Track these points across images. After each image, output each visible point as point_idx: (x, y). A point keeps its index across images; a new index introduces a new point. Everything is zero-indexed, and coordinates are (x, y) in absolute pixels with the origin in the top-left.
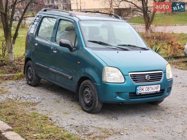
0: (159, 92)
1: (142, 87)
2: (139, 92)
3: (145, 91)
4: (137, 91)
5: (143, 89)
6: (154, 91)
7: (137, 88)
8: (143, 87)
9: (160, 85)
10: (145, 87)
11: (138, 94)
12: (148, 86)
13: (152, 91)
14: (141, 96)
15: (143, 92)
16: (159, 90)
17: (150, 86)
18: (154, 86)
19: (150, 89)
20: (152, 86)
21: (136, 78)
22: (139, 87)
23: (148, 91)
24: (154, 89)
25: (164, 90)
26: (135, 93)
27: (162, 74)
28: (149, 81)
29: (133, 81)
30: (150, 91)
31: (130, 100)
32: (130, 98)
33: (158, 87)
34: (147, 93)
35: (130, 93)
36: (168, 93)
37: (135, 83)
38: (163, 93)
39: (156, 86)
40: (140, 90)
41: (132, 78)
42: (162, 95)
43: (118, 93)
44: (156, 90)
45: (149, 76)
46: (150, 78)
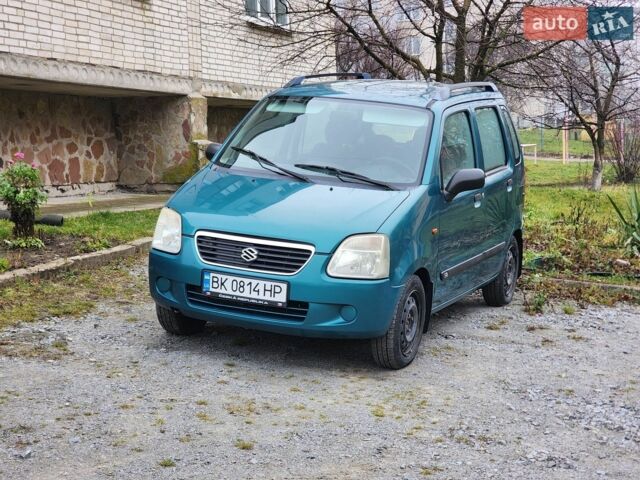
0: (280, 304)
1: (219, 276)
2: (212, 290)
3: (230, 292)
4: (205, 286)
5: (222, 284)
6: (261, 297)
7: (206, 277)
8: (224, 277)
9: (284, 286)
10: (231, 278)
11: (209, 293)
12: (239, 279)
13: (254, 295)
14: (216, 300)
15: (223, 291)
16: (284, 300)
17: (247, 281)
18: (262, 283)
19: (247, 288)
20: (254, 282)
21: (214, 250)
22: (212, 275)
23: (238, 293)
24: (262, 292)
25: (305, 305)
26: (199, 288)
27: (309, 256)
28: (253, 265)
29: (202, 254)
30: (247, 294)
31: (190, 305)
32: (191, 301)
33: (278, 290)
34: (237, 297)
35: (190, 287)
36: (340, 320)
37: (202, 262)
38: (305, 313)
39: (269, 284)
40: (215, 285)
41: (200, 247)
42: (302, 319)
43: (170, 280)
44: (268, 297)
45: (256, 252)
46: (255, 257)
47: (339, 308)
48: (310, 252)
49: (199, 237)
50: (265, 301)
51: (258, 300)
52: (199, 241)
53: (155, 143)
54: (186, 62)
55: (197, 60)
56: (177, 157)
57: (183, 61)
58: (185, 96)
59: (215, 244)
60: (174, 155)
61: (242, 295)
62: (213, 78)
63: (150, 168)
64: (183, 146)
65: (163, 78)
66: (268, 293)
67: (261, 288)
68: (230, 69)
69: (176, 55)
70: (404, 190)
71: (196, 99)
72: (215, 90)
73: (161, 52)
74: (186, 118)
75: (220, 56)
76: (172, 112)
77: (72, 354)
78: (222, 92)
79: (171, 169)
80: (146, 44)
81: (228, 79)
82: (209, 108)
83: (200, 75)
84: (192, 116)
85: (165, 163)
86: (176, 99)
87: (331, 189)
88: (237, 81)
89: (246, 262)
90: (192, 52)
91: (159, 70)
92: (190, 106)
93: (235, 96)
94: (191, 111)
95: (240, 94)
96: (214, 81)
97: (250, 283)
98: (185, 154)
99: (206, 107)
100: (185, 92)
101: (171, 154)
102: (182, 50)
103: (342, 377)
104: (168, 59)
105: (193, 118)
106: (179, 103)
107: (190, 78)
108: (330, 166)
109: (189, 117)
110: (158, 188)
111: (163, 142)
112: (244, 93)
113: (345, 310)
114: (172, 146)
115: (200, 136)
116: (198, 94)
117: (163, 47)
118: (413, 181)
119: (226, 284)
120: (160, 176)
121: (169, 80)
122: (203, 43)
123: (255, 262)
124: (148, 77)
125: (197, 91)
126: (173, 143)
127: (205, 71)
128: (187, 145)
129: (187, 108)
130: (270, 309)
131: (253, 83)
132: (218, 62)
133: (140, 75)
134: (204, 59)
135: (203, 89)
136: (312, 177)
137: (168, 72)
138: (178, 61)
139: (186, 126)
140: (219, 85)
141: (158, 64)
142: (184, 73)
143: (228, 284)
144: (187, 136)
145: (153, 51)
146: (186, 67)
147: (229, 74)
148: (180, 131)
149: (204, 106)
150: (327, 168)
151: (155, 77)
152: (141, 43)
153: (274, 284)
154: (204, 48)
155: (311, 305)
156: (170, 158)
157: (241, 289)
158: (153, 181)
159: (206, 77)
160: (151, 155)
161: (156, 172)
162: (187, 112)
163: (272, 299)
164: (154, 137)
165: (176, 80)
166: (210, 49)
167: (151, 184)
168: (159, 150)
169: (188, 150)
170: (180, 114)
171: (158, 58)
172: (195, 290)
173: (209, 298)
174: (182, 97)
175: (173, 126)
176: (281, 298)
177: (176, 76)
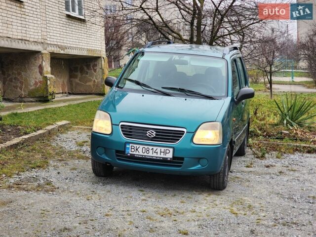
0: (169, 159)
1: (135, 146)
2: (130, 153)
3: (141, 154)
4: (127, 151)
5: (137, 150)
6: (159, 155)
7: (127, 146)
8: (138, 146)
9: (171, 150)
10: (141, 147)
11: (129, 155)
12: (146, 147)
13: (155, 155)
14: (133, 158)
15: (137, 153)
16: (171, 157)
17: (151, 148)
18: (159, 148)
19: (151, 151)
20: (155, 148)
21: (130, 132)
22: (131, 145)
23: (145, 154)
24: (159, 153)
25: (182, 159)
26: (124, 152)
27: (183, 134)
28: (153, 139)
29: (124, 134)
30: (151, 154)
31: (118, 161)
32: (118, 159)
33: (168, 151)
34: (145, 156)
35: (117, 151)
36: (200, 166)
37: (125, 139)
38: (182, 163)
39: (163, 149)
40: (133, 150)
41: (122, 131)
42: (180, 166)
43: (105, 148)
44: (162, 155)
45: (155, 133)
46: (155, 135)
47: (198, 160)
48: (184, 132)
49: (121, 125)
50: (160, 158)
51: (157, 157)
52: (121, 128)
53: (23, 76)
54: (40, 34)
55: (45, 34)
56: (36, 83)
57: (39, 34)
58: (40, 52)
59: (131, 129)
60: (34, 82)
61: (148, 155)
62: (52, 43)
63: (21, 89)
64: (39, 78)
65: (30, 43)
66: (162, 154)
67: (158, 151)
68: (59, 38)
69: (36, 31)
70: (221, 99)
71: (45, 53)
72: (53, 49)
73: (29, 30)
74: (40, 63)
75: (55, 32)
76: (33, 60)
77: (58, 188)
78: (57, 50)
79: (33, 90)
80: (22, 25)
81: (59, 44)
82: (51, 58)
83: (46, 41)
84: (44, 62)
85: (29, 87)
86: (35, 54)
87: (186, 100)
88: (63, 44)
89: (149, 138)
90: (43, 29)
91: (28, 39)
92: (42, 57)
93: (62, 52)
94: (43, 60)
95: (64, 51)
96: (52, 44)
97: (153, 149)
98: (40, 82)
99: (50, 58)
100: (40, 50)
101: (32, 82)
102: (38, 28)
103: (199, 194)
104: (32, 33)
105: (44, 63)
106: (36, 56)
107: (42, 43)
108: (181, 88)
109: (42, 63)
110: (25, 99)
111: (28, 76)
112: (66, 50)
113: (201, 161)
114: (33, 78)
115: (47, 73)
116: (46, 51)
117: (30, 27)
118: (224, 94)
119: (139, 149)
120: (27, 93)
121: (33, 44)
122: (47, 25)
123: (154, 137)
124: (23, 42)
125: (45, 49)
126: (33, 76)
127: (48, 39)
128: (41, 77)
129: (41, 58)
130: (164, 161)
131: (69, 45)
132: (54, 34)
133: (20, 41)
134: (48, 33)
135: (48, 49)
136: (173, 93)
137: (32, 40)
138: (36, 34)
139: (41, 68)
140: (55, 46)
141: (28, 36)
142: (40, 40)
143: (140, 150)
144: (41, 73)
145: (25, 29)
146: (40, 37)
147: (59, 41)
148: (37, 70)
149: (49, 57)
150: (180, 89)
151: (27, 42)
152: (20, 25)
153: (165, 149)
154: (48, 28)
155: (185, 159)
156: (32, 84)
157: (148, 152)
158: (23, 96)
159: (49, 42)
160: (22, 83)
161: (24, 91)
162: (41, 60)
163: (165, 156)
164: (23, 73)
165: (36, 44)
166: (50, 28)
167: (21, 98)
168: (26, 80)
169: (42, 80)
170: (37, 62)
171: (28, 32)
172: (121, 153)
173: (128, 157)
174: (38, 52)
175: (33, 68)
176: (170, 156)
177: (36, 42)
